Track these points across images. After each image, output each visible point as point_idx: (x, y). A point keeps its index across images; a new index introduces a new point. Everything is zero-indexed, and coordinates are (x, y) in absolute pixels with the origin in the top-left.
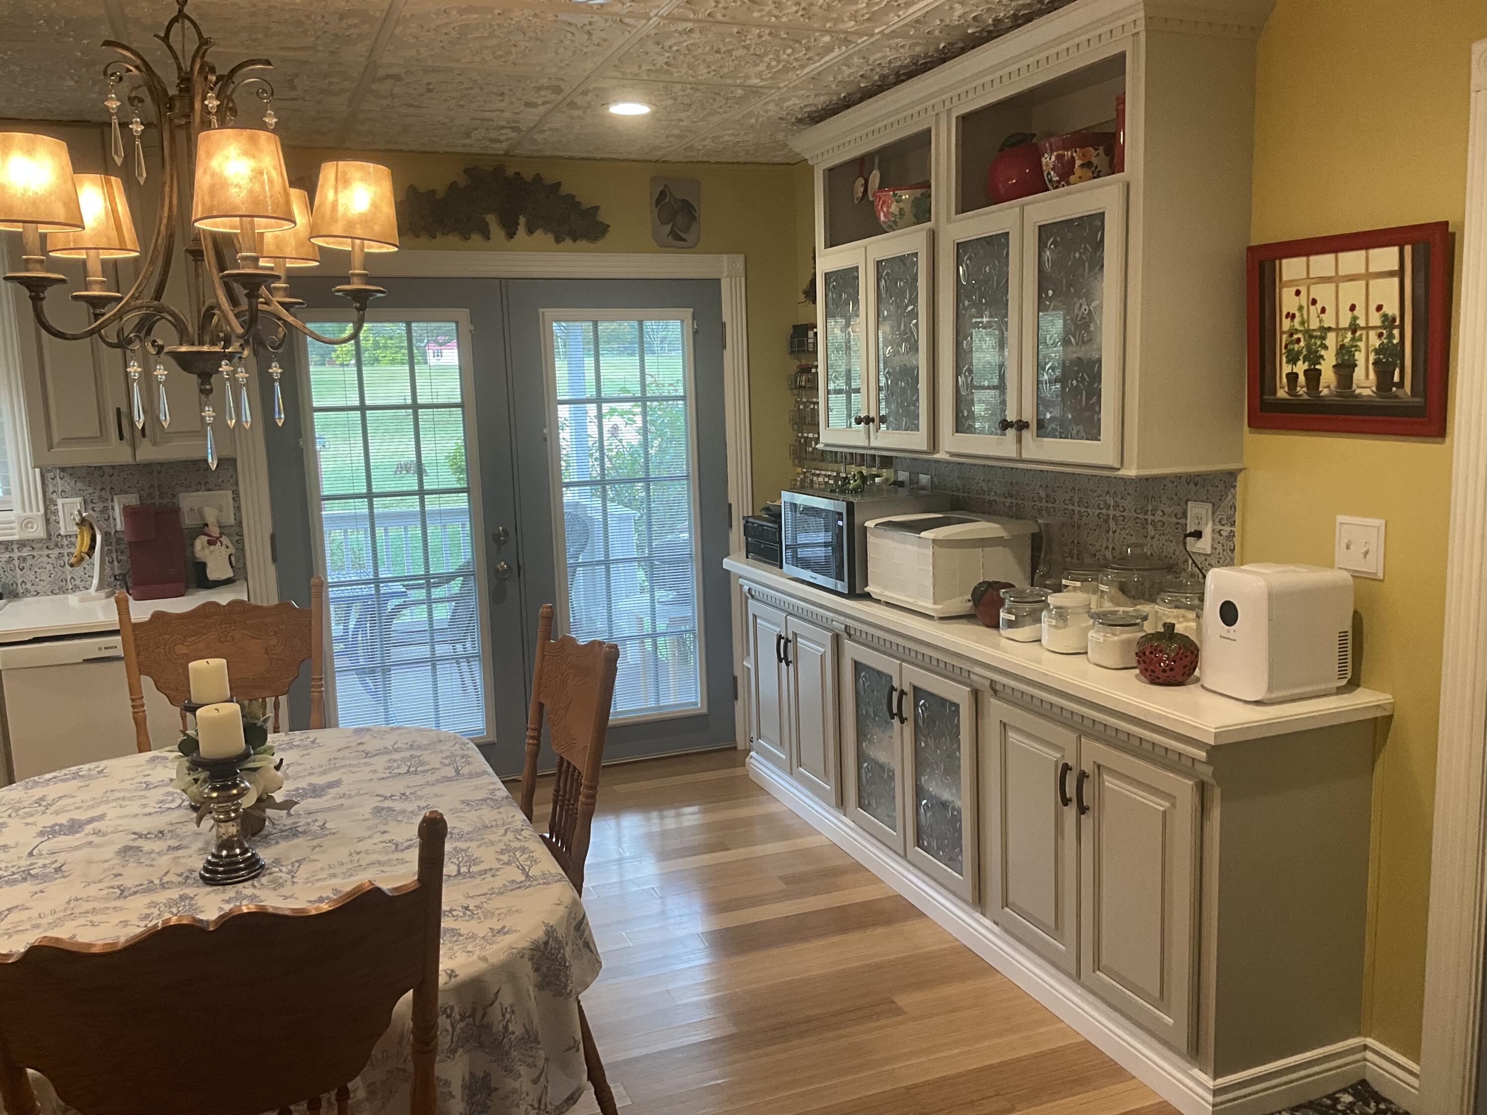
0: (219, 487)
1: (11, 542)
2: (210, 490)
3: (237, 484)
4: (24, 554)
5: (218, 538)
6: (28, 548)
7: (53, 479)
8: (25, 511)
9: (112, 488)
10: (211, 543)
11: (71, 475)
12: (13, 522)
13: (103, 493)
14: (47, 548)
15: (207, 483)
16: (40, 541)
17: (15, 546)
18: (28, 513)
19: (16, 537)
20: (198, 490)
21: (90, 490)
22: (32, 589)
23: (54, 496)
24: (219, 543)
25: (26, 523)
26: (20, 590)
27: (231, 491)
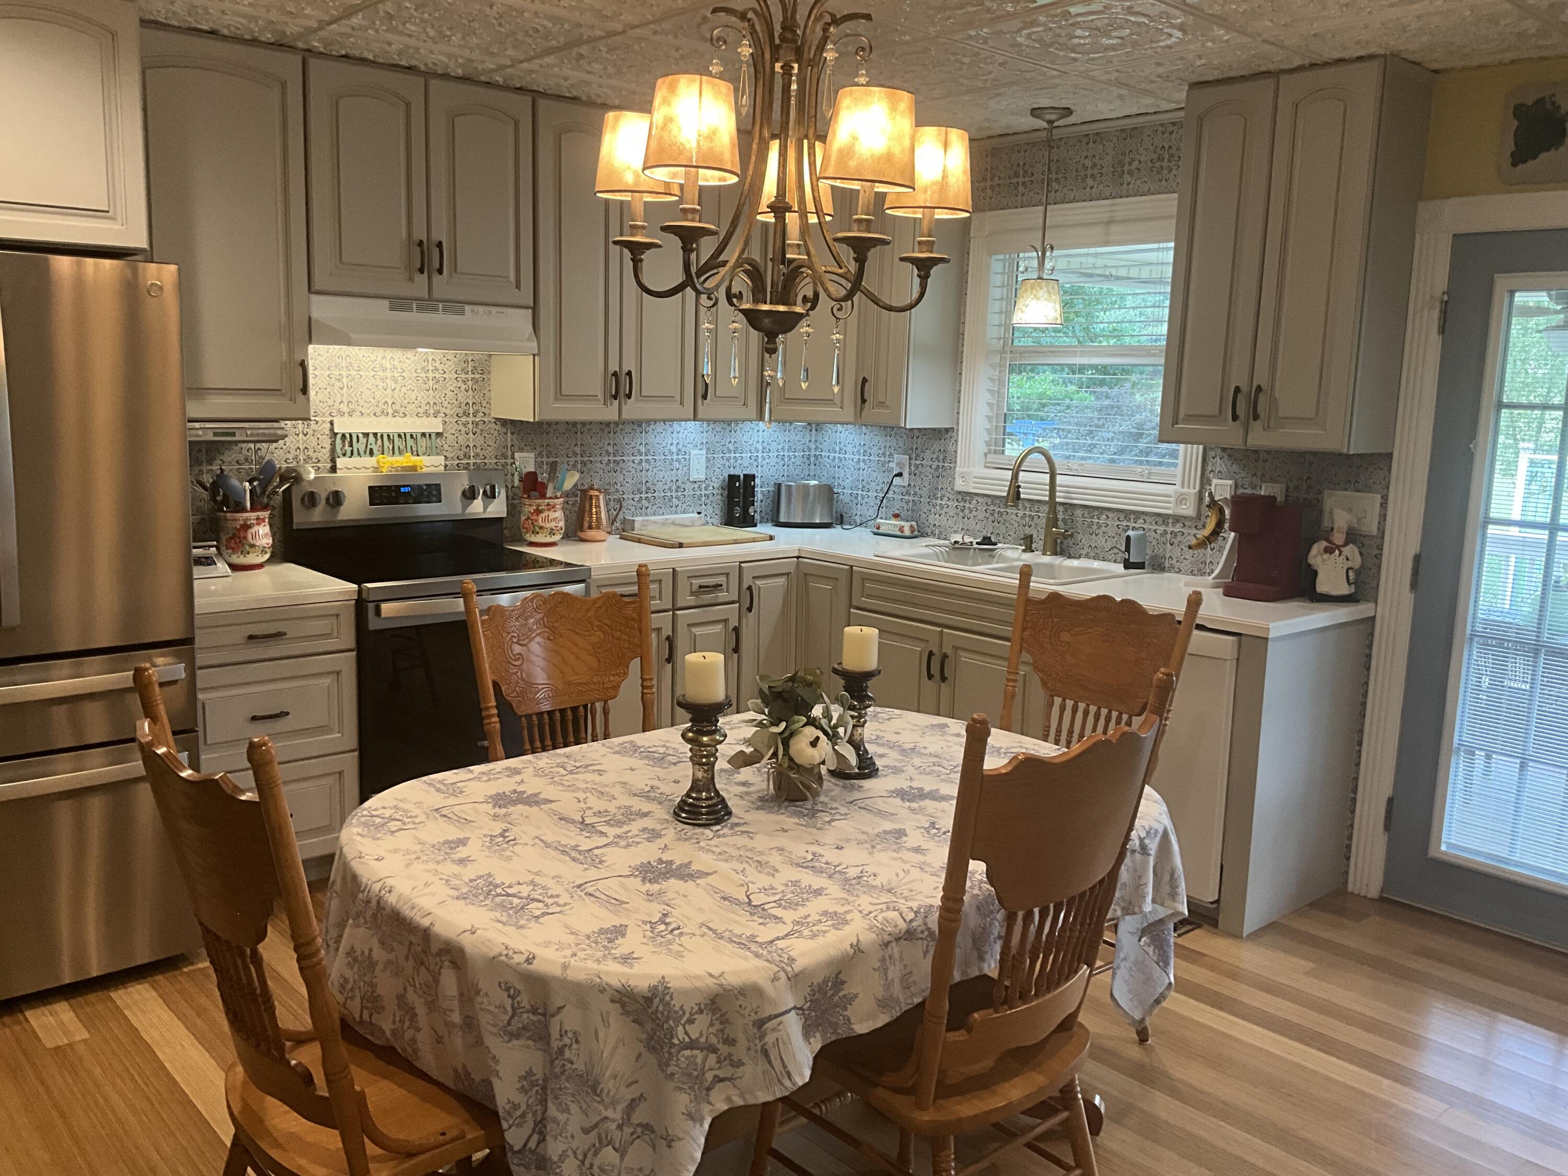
0: (1368, 489)
1: (1168, 516)
2: (1357, 491)
3: (1388, 488)
4: (1176, 530)
5: (1338, 547)
6: (1180, 524)
7: (1214, 458)
8: (1183, 487)
9: (1263, 475)
10: (1329, 551)
11: (1230, 456)
12: (1170, 496)
13: (1254, 479)
14: (1196, 527)
15: (1357, 482)
16: (1190, 519)
17: (1170, 521)
18: (1186, 490)
19: (1170, 512)
20: (1345, 489)
21: (1243, 474)
22: (1177, 565)
23: (1211, 475)
24: (1337, 552)
25: (1181, 499)
26: (1167, 565)
27: (1379, 496)
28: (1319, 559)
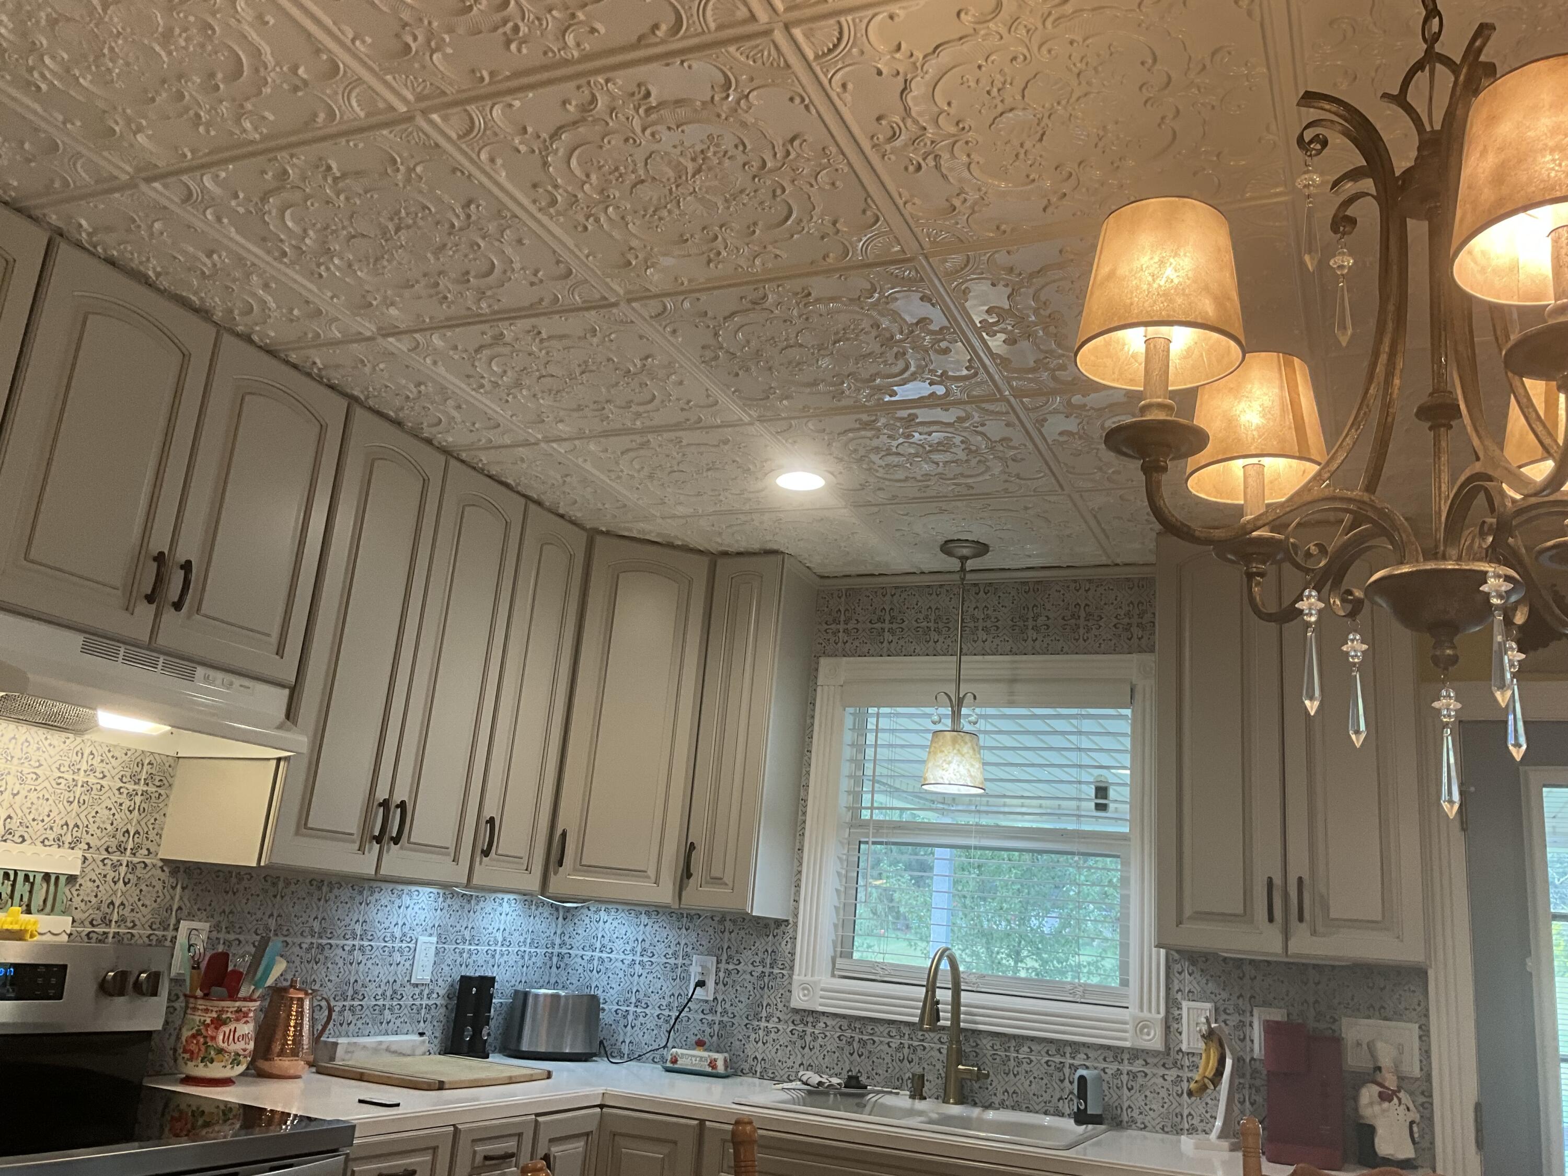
0: (1398, 1016)
1: (1122, 1050)
2: (1386, 1019)
3: (1427, 1016)
4: (1134, 1069)
5: (1394, 1092)
6: (1141, 1062)
7: (1180, 973)
8: (1142, 1009)
9: (1252, 997)
10: (1384, 1098)
11: (1202, 971)
12: (1126, 1023)
13: (1240, 1001)
14: (1164, 1065)
15: (1382, 1007)
16: (1156, 1054)
17: (1126, 1056)
18: (1145, 1014)
19: (1128, 1044)
20: (1369, 1017)
21: (1225, 995)
22: (1139, 1119)
23: (1179, 996)
24: (1395, 1100)
25: (1142, 1027)
26: (1125, 1118)
27: (1417, 1026)
28: (1377, 1108)
